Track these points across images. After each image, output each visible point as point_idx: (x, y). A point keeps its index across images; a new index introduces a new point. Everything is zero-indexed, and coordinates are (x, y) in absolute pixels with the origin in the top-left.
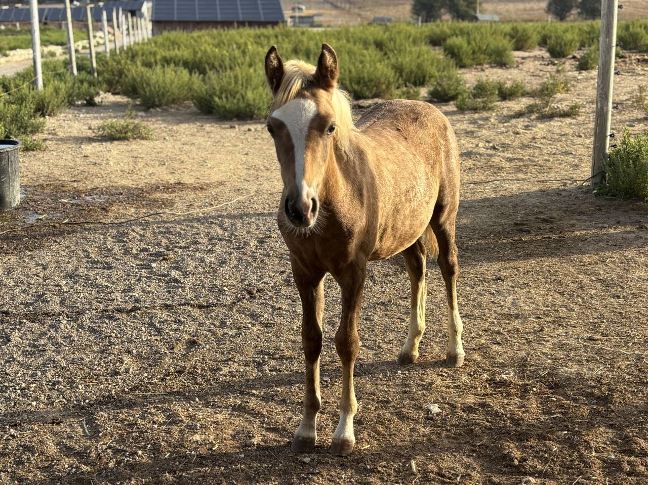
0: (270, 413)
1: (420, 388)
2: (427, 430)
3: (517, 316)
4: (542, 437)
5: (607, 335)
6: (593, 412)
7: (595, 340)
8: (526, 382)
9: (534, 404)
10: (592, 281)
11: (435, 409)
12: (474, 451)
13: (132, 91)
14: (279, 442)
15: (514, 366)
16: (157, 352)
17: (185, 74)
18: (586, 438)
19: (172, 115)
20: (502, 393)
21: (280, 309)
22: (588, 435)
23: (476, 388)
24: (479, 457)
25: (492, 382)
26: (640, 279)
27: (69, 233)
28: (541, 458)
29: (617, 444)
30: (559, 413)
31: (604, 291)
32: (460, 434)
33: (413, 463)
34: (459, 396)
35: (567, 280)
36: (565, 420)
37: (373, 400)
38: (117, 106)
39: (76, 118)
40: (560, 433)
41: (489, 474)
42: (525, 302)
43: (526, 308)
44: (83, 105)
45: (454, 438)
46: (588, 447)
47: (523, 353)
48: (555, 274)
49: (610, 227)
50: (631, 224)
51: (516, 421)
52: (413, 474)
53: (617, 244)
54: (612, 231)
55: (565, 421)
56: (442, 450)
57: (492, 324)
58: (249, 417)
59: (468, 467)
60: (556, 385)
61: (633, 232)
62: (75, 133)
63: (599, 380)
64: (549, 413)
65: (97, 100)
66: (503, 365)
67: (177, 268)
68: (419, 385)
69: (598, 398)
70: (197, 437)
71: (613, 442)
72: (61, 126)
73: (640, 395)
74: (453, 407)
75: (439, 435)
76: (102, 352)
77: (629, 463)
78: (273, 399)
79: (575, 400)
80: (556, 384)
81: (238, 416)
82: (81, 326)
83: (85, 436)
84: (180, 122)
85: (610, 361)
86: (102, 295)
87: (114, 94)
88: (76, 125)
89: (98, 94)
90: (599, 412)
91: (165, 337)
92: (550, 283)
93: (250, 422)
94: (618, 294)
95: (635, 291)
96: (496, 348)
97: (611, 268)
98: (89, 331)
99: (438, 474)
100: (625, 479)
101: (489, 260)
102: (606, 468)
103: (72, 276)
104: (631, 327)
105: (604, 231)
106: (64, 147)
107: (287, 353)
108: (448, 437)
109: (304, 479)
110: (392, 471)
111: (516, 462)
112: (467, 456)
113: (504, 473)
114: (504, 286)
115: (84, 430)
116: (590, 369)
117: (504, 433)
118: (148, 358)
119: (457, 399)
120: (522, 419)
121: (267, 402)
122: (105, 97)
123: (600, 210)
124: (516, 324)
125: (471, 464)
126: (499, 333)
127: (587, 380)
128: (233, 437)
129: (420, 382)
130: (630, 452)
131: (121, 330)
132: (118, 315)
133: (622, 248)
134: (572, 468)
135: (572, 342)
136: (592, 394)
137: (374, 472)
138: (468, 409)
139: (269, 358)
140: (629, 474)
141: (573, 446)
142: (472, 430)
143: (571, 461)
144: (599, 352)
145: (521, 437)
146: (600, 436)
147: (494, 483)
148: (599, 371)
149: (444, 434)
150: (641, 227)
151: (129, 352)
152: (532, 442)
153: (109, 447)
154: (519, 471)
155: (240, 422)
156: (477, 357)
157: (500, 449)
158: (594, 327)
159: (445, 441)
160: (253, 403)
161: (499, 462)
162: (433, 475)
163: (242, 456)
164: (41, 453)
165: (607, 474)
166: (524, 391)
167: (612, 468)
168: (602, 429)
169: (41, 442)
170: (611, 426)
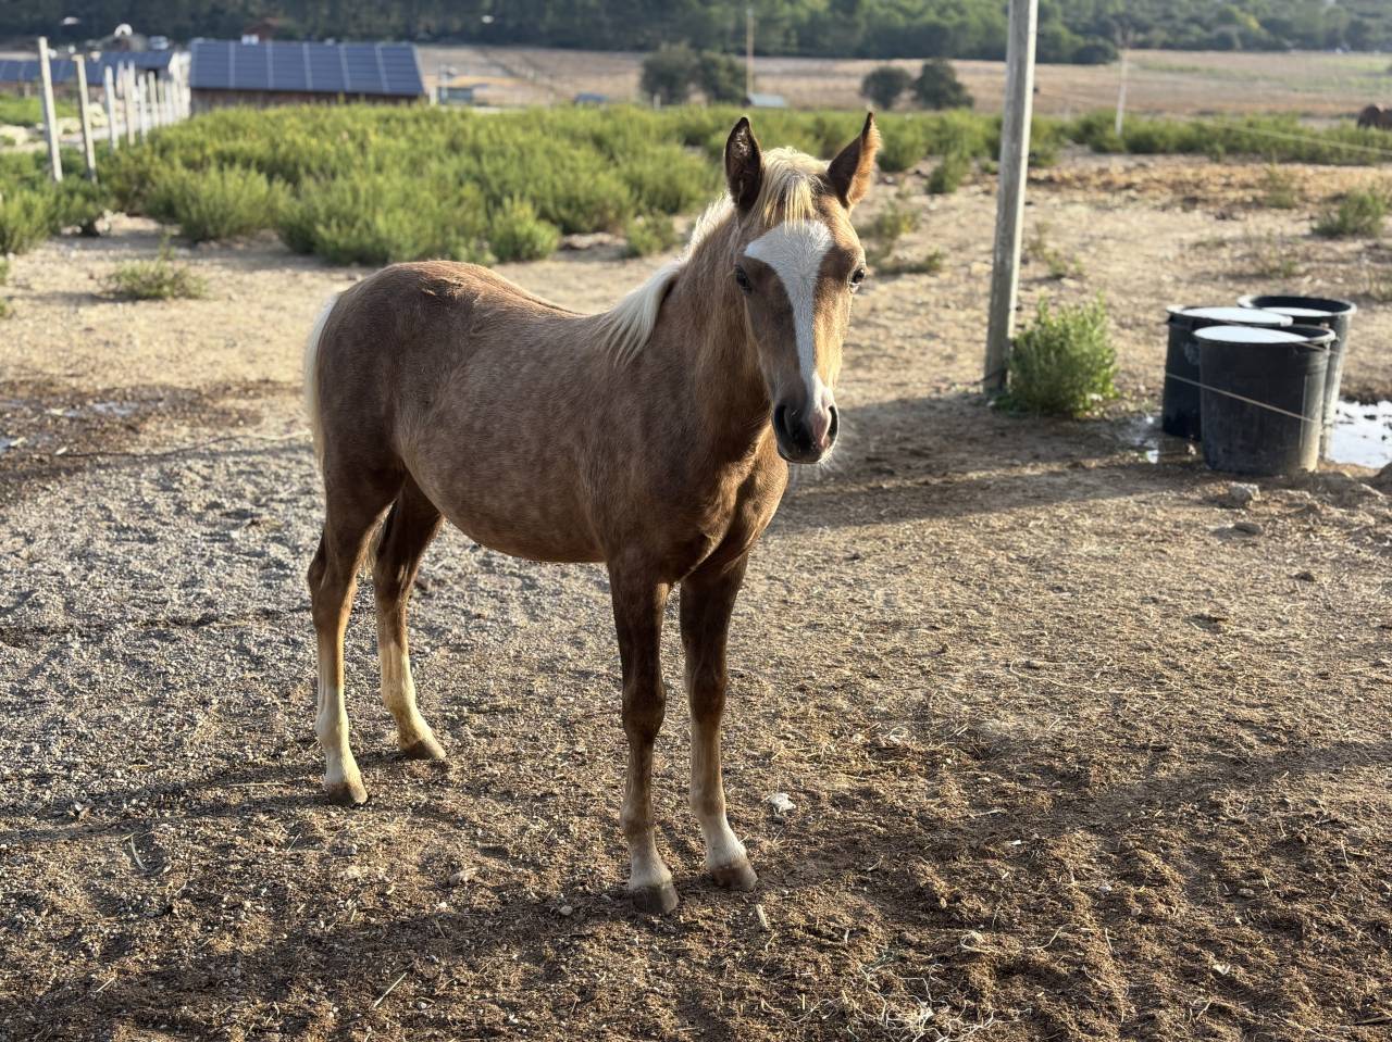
0: (485, 818)
1: (750, 763)
2: (776, 844)
3: (897, 626)
4: (979, 853)
5: (1054, 659)
6: (1058, 803)
7: (1037, 668)
8: (932, 747)
9: (953, 790)
10: (1011, 560)
11: (784, 802)
12: (864, 882)
13: (165, 210)
14: (509, 874)
15: (906, 718)
16: (258, 703)
17: (259, 183)
18: (1057, 853)
19: (240, 254)
20: (894, 769)
21: (479, 616)
22: (1058, 846)
23: (848, 760)
24: (875, 894)
25: (874, 748)
26: (1091, 557)
27: (69, 473)
28: (983, 892)
29: (1109, 863)
30: (1001, 806)
31: (1034, 578)
32: (835, 851)
33: (760, 909)
34: (822, 778)
35: (969, 560)
36: (1013, 819)
37: (671, 788)
38: (136, 238)
39: (65, 259)
40: (1008, 844)
41: (898, 927)
42: (905, 599)
43: (910, 610)
44: (75, 235)
45: (825, 858)
46: (1062, 869)
47: (918, 695)
48: (948, 548)
49: (1024, 465)
50: (1058, 459)
51: (931, 824)
52: (762, 930)
53: (1042, 495)
54: (1028, 471)
55: (1013, 821)
56: (807, 881)
57: (857, 639)
58: (446, 826)
59: (858, 913)
60: (986, 752)
61: (1064, 474)
62: (64, 287)
63: (1057, 742)
64: (984, 806)
65: (101, 226)
66: (887, 717)
67: (279, 540)
68: (749, 757)
69: (1062, 776)
70: (354, 871)
71: (1102, 860)
72: (37, 274)
73: (1134, 770)
74: (814, 797)
75: (798, 853)
76: (154, 703)
77: (1139, 898)
78: (487, 791)
79: (1023, 781)
80: (983, 750)
81: (426, 826)
82: (109, 654)
83: (136, 871)
84: (253, 268)
85: (1070, 709)
86: (142, 593)
87: (131, 215)
88: (65, 270)
89: (101, 215)
90: (1069, 803)
91: (271, 672)
92: (942, 565)
93: (449, 837)
94: (1060, 584)
95: (1086, 578)
96: (871, 684)
97: (1037, 537)
98: (125, 663)
99: (808, 930)
100: (1136, 930)
101: (834, 524)
102: (1099, 908)
103: (83, 555)
104: (1093, 645)
105: (1015, 472)
106: (46, 311)
107: (503, 702)
108: (813, 856)
109: (565, 947)
110: (723, 927)
111: (944, 903)
112: (854, 892)
113: (923, 924)
114: (867, 569)
115: (132, 861)
116: (1038, 722)
117: (908, 846)
118: (241, 715)
119: (819, 782)
120: (940, 819)
121: (477, 796)
122: (113, 221)
123: (1003, 435)
124: (897, 639)
125: (863, 907)
126: (872, 657)
127: (1038, 743)
128: (423, 868)
129: (749, 752)
130: (1136, 878)
131: (187, 661)
132: (177, 632)
133: (1050, 502)
134: (1042, 912)
135: (999, 672)
136: (1051, 768)
137: (691, 929)
138: (841, 801)
139: (471, 711)
140: (1143, 919)
141: (1036, 869)
142: (855, 842)
143: (1038, 898)
144: (1047, 690)
145: (944, 854)
146: (1078, 848)
147: (909, 945)
148: (1055, 725)
149: (806, 850)
150: (1075, 466)
151: (205, 703)
152: (963, 862)
153: (186, 894)
154: (950, 919)
155: (431, 837)
156: (841, 702)
157: (911, 877)
158: (1030, 643)
159: (811, 864)
160: (450, 800)
161: (913, 903)
162: (799, 933)
163: (444, 905)
164: (55, 910)
165: (1104, 922)
166: (932, 764)
167: (1110, 908)
168: (1079, 834)
169: (52, 886)
170: (1092, 829)
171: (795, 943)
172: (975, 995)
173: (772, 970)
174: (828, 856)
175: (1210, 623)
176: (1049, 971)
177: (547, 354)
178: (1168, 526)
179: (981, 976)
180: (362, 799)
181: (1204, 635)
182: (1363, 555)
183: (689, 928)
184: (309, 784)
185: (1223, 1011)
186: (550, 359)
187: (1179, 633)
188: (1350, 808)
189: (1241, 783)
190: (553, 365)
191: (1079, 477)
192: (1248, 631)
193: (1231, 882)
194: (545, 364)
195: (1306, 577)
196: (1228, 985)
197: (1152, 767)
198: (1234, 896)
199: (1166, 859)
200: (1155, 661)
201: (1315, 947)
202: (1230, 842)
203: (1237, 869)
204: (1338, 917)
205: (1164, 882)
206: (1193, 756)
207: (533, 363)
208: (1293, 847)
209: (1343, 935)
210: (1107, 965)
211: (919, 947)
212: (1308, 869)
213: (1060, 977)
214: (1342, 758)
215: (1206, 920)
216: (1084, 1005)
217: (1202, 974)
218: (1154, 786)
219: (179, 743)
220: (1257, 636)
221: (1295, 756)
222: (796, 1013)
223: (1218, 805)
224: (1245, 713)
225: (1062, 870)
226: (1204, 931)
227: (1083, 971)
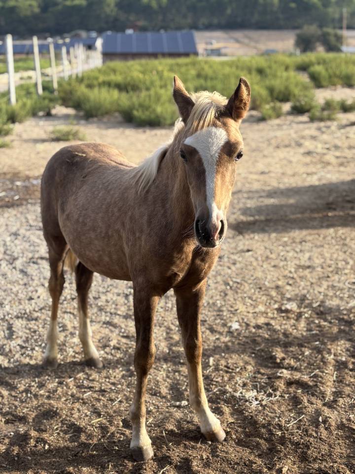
0: (126, 326)
1: (229, 313)
2: (228, 339)
4: (301, 346)
6: (340, 331)
8: (302, 310)
9: (302, 324)
11: (236, 326)
12: (254, 353)
13: (77, 106)
15: (297, 300)
17: (115, 93)
18: (329, 347)
19: (105, 123)
20: (284, 317)
22: (332, 345)
24: (256, 357)
25: (280, 310)
27: (18, 205)
28: (296, 358)
29: (350, 351)
30: (317, 330)
32: (247, 342)
33: (211, 359)
34: (254, 319)
38: (66, 117)
39: (37, 125)
40: (313, 343)
41: (259, 368)
44: (43, 116)
45: (242, 345)
46: (329, 353)
51: (285, 334)
52: (209, 366)
55: (319, 336)
56: (233, 352)
57: (290, 272)
59: (246, 363)
62: (34, 136)
63: (350, 310)
64: (311, 331)
65: (54, 112)
66: (289, 300)
68: (229, 311)
69: (346, 322)
71: (347, 350)
72: (25, 131)
74: (248, 325)
75: (233, 343)
76: (25, 284)
77: (353, 363)
79: (330, 323)
80: (321, 312)
82: (15, 268)
84: (108, 128)
86: (32, 248)
87: (67, 106)
88: (36, 130)
89: (54, 107)
90: (344, 331)
93: (112, 331)
96: (288, 287)
99: (226, 366)
100: (347, 373)
101: (301, 228)
102: (337, 366)
103: (16, 234)
106: (25, 145)
108: (239, 344)
111: (278, 361)
112: (249, 356)
113: (269, 367)
114: (307, 246)
116: (347, 303)
119: (252, 320)
120: (291, 334)
121: (126, 319)
122: (60, 110)
124: (306, 272)
125: (249, 361)
126: (293, 278)
127: (342, 310)
129: (230, 309)
132: (39, 261)
135: (340, 285)
136: (343, 319)
138: (258, 327)
140: (352, 370)
141: (319, 352)
142: (256, 340)
143: (315, 361)
145: (287, 345)
146: (339, 346)
147: (260, 373)
149: (237, 342)
152: (293, 348)
154: (278, 366)
155: (106, 331)
156: (274, 293)
157: (271, 352)
159: (237, 346)
161: (268, 361)
162: (222, 367)
165: (336, 370)
166: (299, 316)
167: (341, 366)
168: (343, 341)
170: (349, 340)
171: (218, 370)
172: (275, 390)
174: (244, 344)
176: (306, 384)
177: (110, 187)
179: (280, 384)
186: (111, 190)
190: (112, 192)
194: (109, 192)
207: (104, 192)
210: (330, 384)
211: (263, 374)
213: (309, 386)
216: (313, 395)
227: (318, 385)
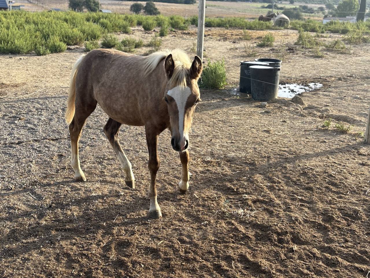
3: (198, 136)
4: (238, 180)
5: (237, 141)
6: (251, 169)
7: (234, 143)
8: (217, 161)
9: (226, 168)
10: (217, 121)
12: (215, 188)
14: (132, 193)
15: (209, 155)
16: (45, 161)
20: (211, 165)
21: (93, 139)
22: (255, 177)
23: (199, 164)
24: (218, 190)
25: (204, 161)
26: (235, 119)
28: (242, 187)
29: (267, 180)
30: (239, 171)
31: (225, 124)
32: (206, 182)
33: (195, 194)
34: (196, 168)
35: (207, 121)
37: (161, 173)
40: (244, 178)
41: (227, 196)
42: (197, 130)
43: (199, 132)
45: (204, 184)
47: (209, 150)
48: (202, 119)
49: (211, 100)
50: (218, 98)
51: (225, 175)
52: (197, 199)
53: (218, 107)
54: (212, 101)
55: (243, 173)
56: (202, 188)
58: (110, 184)
59: (217, 194)
60: (230, 161)
61: (221, 102)
63: (246, 157)
64: (234, 171)
66: (204, 155)
67: (28, 123)
68: (176, 165)
69: (250, 164)
71: (265, 180)
73: (264, 161)
74: (196, 172)
77: (276, 186)
78: (116, 176)
79: (241, 165)
80: (229, 160)
81: (105, 184)
83: (35, 200)
85: (245, 150)
90: (253, 169)
92: (202, 122)
94: (231, 125)
95: (236, 124)
96: (198, 148)
97: (221, 116)
98: (3, 153)
99: (208, 198)
100: (279, 192)
102: (269, 189)
104: (244, 137)
105: (210, 102)
107: (111, 157)
108: (201, 184)
110: (188, 199)
111: (235, 190)
112: (213, 190)
113: (232, 195)
115: (33, 197)
116: (239, 154)
117: (221, 180)
118: (42, 164)
119: (195, 169)
120: (227, 174)
123: (204, 93)
124: (199, 139)
126: (195, 143)
127: (241, 158)
129: (176, 164)
130: (275, 182)
131: (20, 152)
133: (221, 108)
134: (257, 190)
135: (225, 144)
136: (246, 162)
137: (181, 200)
138: (202, 172)
139: (103, 160)
140: (279, 190)
141: (252, 182)
142: (210, 180)
143: (255, 188)
144: (238, 147)
145: (230, 181)
146: (259, 177)
147: (231, 199)
148: (244, 154)
149: (199, 183)
150: (223, 100)
151: (31, 162)
152: (235, 182)
153: (52, 203)
154: (237, 193)
156: (192, 152)
157: (225, 186)
158: (230, 138)
159: (201, 185)
160: (108, 179)
161: (228, 191)
162: (206, 198)
163: (119, 200)
164: (19, 209)
165: (271, 191)
166: (219, 164)
167: (271, 188)
168: (258, 175)
169: (14, 204)
170: (260, 174)
171: (206, 200)
172: (250, 206)
173: (204, 206)
174: (205, 183)
175: (268, 131)
176: (264, 201)
178: (249, 112)
179: (250, 202)
180: (85, 180)
181: (267, 135)
182: (295, 116)
183: (180, 200)
184: (69, 178)
185: (303, 205)
187: (262, 134)
188: (313, 166)
189: (289, 162)
191: (225, 102)
192: (276, 133)
193: (293, 182)
195: (284, 121)
196: (301, 200)
197: (268, 161)
198: (296, 184)
199: (278, 178)
200: (259, 140)
201: (316, 192)
202: (290, 174)
203: (295, 179)
204: (318, 186)
205: (280, 183)
206: (276, 158)
208: (305, 174)
209: (321, 189)
210: (275, 199)
211: (233, 199)
212: (309, 178)
213: (267, 202)
214: (307, 156)
215: (291, 189)
216: (275, 206)
217: (296, 199)
218: (270, 164)
219: (30, 171)
220: (278, 134)
221: (298, 157)
222: (213, 213)
223: (286, 167)
224: (283, 149)
225: (258, 182)
226: (293, 191)
227: (271, 200)
